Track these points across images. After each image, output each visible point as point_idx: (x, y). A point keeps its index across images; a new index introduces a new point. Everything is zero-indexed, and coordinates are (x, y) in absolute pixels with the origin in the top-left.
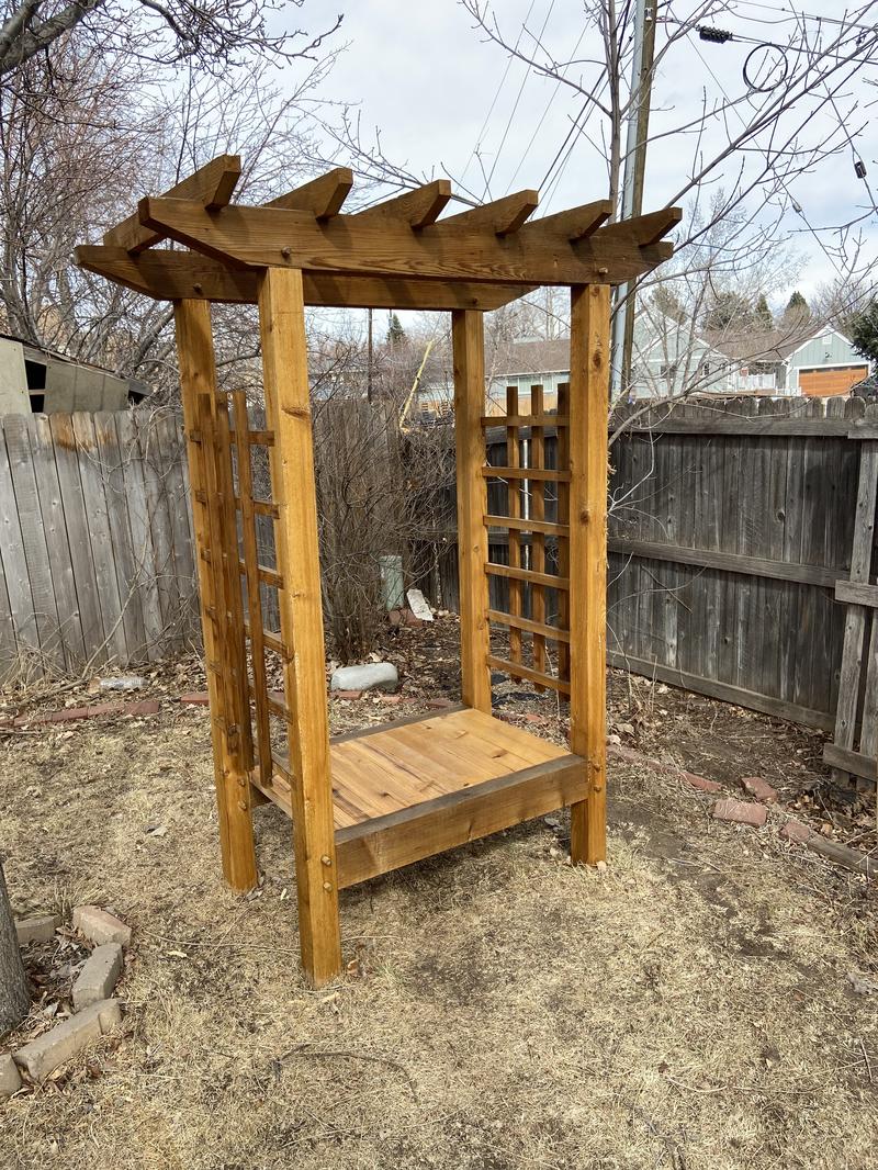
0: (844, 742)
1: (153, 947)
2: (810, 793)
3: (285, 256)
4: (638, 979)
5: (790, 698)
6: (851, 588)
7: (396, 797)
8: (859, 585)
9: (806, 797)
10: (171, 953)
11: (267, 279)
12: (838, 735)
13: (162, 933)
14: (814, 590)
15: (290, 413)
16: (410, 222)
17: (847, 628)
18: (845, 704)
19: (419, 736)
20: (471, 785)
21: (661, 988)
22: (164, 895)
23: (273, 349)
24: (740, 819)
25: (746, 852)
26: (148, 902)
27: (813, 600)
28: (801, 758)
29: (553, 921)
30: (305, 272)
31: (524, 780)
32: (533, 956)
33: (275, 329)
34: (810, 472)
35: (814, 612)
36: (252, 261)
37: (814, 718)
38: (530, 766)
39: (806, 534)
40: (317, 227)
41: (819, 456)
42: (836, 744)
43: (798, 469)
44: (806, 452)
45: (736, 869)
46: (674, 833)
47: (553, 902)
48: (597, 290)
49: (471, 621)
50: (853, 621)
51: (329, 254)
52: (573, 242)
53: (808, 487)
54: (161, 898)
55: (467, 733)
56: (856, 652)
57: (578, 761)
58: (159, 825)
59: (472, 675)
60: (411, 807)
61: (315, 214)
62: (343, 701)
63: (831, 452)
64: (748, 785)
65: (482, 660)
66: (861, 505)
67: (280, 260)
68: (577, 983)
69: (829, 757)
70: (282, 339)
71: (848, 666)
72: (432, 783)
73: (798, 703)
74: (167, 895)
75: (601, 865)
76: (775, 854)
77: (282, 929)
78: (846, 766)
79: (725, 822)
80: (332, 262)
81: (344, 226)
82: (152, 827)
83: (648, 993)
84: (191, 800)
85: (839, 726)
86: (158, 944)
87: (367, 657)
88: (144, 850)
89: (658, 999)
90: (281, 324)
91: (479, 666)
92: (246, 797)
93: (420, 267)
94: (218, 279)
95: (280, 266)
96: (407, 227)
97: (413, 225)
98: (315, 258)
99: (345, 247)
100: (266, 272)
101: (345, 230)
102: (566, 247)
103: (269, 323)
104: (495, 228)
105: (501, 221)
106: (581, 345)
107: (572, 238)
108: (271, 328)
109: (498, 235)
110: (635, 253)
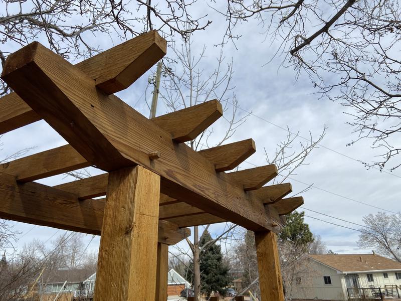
3: (152, 158)
11: (131, 177)
23: (127, 256)
30: (163, 179)
33: (135, 232)
36: (127, 154)
40: (172, 146)
52: (265, 204)
67: (147, 163)
70: (139, 244)
80: (179, 177)
90: (140, 226)
94: (8, 196)
95: (145, 167)
96: (214, 170)
97: (217, 168)
98: (169, 170)
99: (186, 169)
100: (132, 170)
101: (187, 157)
102: (263, 207)
103: (125, 224)
104: (244, 185)
105: (249, 181)
106: (268, 270)
107: (265, 202)
108: (128, 231)
109: (246, 190)
110: (278, 217)
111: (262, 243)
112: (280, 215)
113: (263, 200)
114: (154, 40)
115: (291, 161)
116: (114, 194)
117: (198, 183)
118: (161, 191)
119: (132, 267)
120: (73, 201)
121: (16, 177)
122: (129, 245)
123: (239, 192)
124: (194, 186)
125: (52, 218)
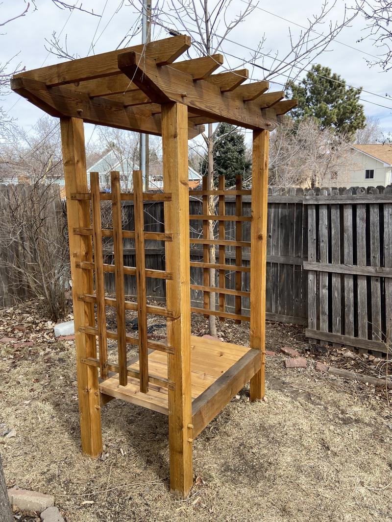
0: (312, 327)
1: (67, 503)
2: (309, 350)
3: (183, 96)
4: (320, 448)
5: (276, 312)
6: (310, 264)
8: (313, 263)
9: (308, 352)
10: (83, 503)
11: (174, 109)
12: (310, 324)
13: (65, 493)
14: (285, 266)
15: (182, 183)
16: (221, 88)
17: (309, 280)
18: (311, 311)
20: (224, 372)
21: (332, 448)
22: (46, 470)
23: (176, 148)
24: (298, 366)
25: (308, 380)
26: (39, 477)
27: (285, 270)
28: (291, 336)
29: (263, 430)
30: (188, 107)
31: (245, 364)
32: (271, 450)
33: (178, 137)
34: (282, 218)
35: (286, 275)
36: (172, 98)
37: (288, 319)
39: (281, 243)
40: (193, 84)
41: (286, 211)
42: (309, 328)
43: (277, 217)
44: (280, 209)
45: (309, 388)
46: (274, 377)
47: (256, 420)
48: (266, 132)
50: (311, 277)
51: (196, 99)
52: (262, 109)
53: (281, 224)
54: (44, 473)
55: (194, 347)
56: (314, 290)
57: (258, 352)
58: (9, 431)
61: (193, 77)
63: (290, 209)
64: (286, 351)
66: (310, 231)
67: (180, 100)
68: (299, 457)
69: (308, 334)
70: (180, 143)
71: (311, 296)
72: (205, 374)
73: (280, 314)
74: (48, 470)
75: (265, 398)
76: (319, 378)
77: (138, 471)
78: (316, 337)
79: (292, 368)
80: (197, 104)
81: (201, 86)
82: (4, 433)
83: (329, 452)
84: (19, 411)
85: (310, 320)
86: (69, 500)
88: (9, 447)
89: (335, 454)
90: (180, 134)
92: (98, 401)
93: (223, 112)
94: (88, 108)
95: (180, 102)
96: (220, 91)
97: (222, 90)
98: (192, 101)
99: (201, 97)
100: (174, 105)
101: (202, 88)
102: (260, 111)
103: (173, 133)
104: (243, 97)
105: (248, 94)
106: (259, 157)
107: (262, 107)
108: (175, 136)
109: (244, 101)
110: (275, 118)
111: (257, 138)
112: (277, 115)
113: (261, 106)
114: (185, 42)
115: (315, 46)
116: (166, 117)
117: (208, 105)
118: (188, 111)
119: (179, 152)
120: (121, 108)
121: (89, 94)
122: (176, 143)
123: (238, 103)
124: (206, 107)
125: (112, 121)
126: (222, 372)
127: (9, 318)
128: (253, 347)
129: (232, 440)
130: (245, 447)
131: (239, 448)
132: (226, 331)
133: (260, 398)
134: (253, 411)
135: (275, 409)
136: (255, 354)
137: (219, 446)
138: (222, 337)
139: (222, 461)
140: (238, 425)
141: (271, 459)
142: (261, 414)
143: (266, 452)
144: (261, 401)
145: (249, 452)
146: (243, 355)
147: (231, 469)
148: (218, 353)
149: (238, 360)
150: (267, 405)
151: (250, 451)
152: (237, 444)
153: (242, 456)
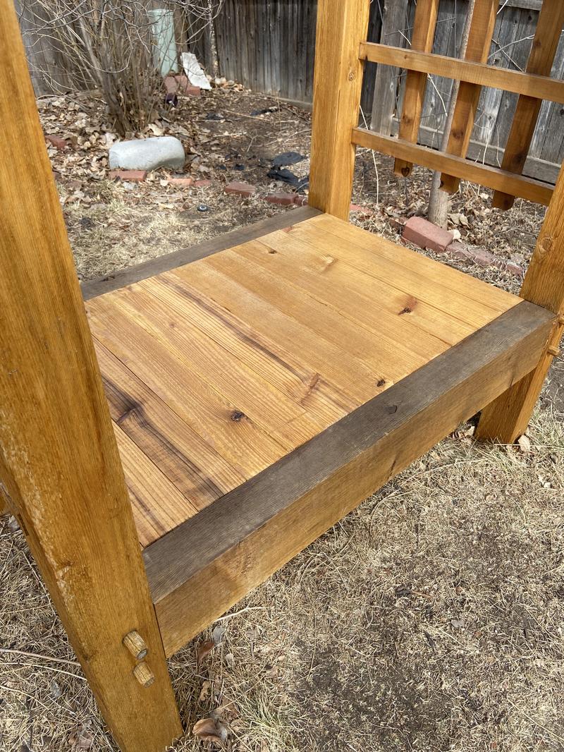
7: (261, 423)
19: (262, 269)
20: (389, 384)
29: (488, 552)
31: (477, 366)
38: (469, 331)
49: (337, 63)
55: (336, 261)
57: (543, 318)
59: (330, 162)
60: (298, 451)
62: (125, 184)
65: (347, 134)
72: (317, 378)
75: (524, 442)
87: (147, 129)
91: (342, 144)
126: (381, 383)
127: (53, 117)
128: (528, 297)
129: (376, 563)
130: (410, 605)
131: (390, 601)
132: (477, 213)
133: (506, 441)
134: (475, 475)
135: (547, 485)
136: (528, 325)
137: (334, 574)
138: (461, 226)
139: (323, 637)
140: (414, 511)
141: (483, 691)
142: (497, 490)
143: (472, 649)
144: (509, 447)
145: (416, 628)
146: (480, 324)
147: (339, 685)
148: (398, 300)
149: (455, 340)
150: (524, 464)
151: (421, 627)
152: (389, 584)
153: (389, 638)
